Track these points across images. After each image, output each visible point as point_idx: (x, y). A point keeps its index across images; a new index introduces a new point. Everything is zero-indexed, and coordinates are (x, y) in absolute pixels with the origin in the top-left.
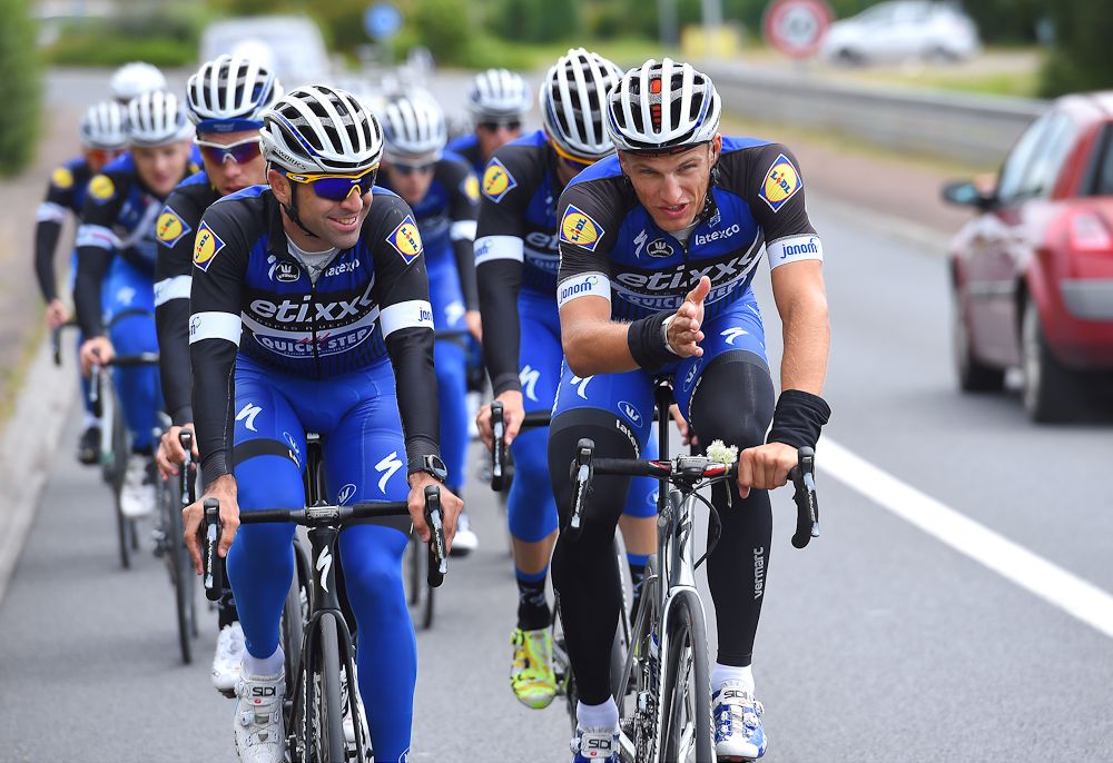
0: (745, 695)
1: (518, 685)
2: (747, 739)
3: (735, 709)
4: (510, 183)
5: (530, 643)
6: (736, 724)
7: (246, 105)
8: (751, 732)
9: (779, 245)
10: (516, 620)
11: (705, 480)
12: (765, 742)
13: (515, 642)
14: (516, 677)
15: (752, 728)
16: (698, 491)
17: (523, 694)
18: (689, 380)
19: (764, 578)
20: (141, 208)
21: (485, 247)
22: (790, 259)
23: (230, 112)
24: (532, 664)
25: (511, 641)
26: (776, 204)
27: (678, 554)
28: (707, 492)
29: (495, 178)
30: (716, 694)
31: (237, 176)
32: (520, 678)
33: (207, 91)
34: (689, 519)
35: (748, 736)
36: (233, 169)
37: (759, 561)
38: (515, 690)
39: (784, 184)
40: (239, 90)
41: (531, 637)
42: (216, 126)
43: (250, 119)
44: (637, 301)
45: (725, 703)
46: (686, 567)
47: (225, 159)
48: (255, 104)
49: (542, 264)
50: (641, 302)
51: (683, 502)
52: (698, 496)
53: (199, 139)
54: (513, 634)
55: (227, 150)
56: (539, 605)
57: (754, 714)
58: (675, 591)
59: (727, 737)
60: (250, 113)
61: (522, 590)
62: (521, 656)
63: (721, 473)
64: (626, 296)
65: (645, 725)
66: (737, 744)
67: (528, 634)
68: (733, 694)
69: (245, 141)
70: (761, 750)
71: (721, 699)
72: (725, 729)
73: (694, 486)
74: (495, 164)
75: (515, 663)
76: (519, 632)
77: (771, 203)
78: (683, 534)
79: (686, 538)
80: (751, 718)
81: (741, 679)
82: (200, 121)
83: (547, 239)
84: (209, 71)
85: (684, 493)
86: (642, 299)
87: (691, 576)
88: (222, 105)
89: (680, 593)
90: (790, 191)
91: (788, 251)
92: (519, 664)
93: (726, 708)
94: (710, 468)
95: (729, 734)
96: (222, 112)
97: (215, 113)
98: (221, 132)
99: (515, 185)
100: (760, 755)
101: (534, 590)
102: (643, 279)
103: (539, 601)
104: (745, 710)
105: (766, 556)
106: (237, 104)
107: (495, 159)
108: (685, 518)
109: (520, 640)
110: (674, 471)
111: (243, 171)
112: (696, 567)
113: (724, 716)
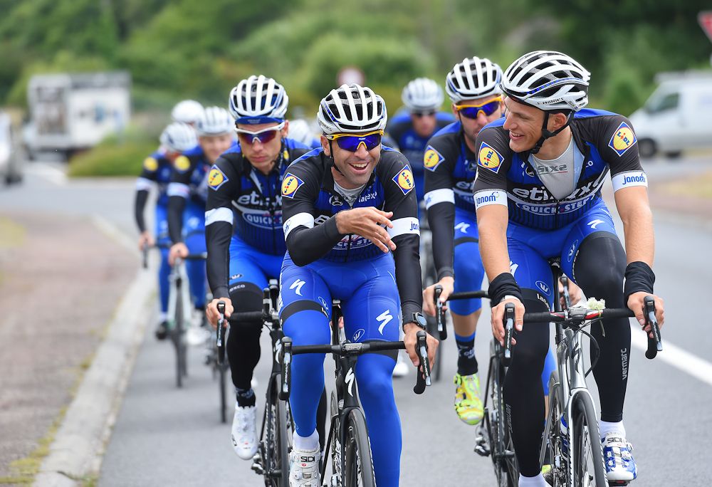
0: (621, 440)
1: (460, 410)
2: (626, 469)
3: (616, 450)
4: (440, 159)
5: (466, 383)
6: (618, 459)
7: (268, 108)
8: (627, 464)
9: (620, 177)
10: (456, 368)
11: (587, 321)
12: (636, 469)
13: (456, 382)
14: (458, 405)
15: (627, 461)
16: (583, 329)
17: (463, 416)
18: (571, 254)
19: (628, 367)
20: (203, 173)
21: (429, 198)
22: (628, 184)
23: (258, 112)
24: (467, 396)
25: (454, 382)
26: (620, 151)
27: (574, 368)
28: (588, 329)
29: (430, 157)
30: (603, 440)
31: (260, 151)
32: (460, 406)
33: (244, 99)
34: (579, 347)
35: (626, 466)
36: (258, 146)
37: (624, 357)
38: (458, 413)
39: (625, 140)
40: (264, 98)
41: (466, 379)
42: (249, 121)
43: (269, 116)
44: (528, 209)
45: (608, 446)
46: (580, 376)
47: (253, 141)
48: (273, 107)
49: (468, 199)
50: (530, 210)
51: (575, 336)
52: (584, 332)
53: (237, 127)
54: (455, 377)
55: (255, 136)
56: (470, 357)
57: (627, 452)
58: (574, 392)
59: (613, 468)
60: (270, 113)
61: (459, 348)
62: (461, 391)
63: (597, 316)
64: (521, 205)
65: (561, 475)
66: (620, 472)
67: (464, 378)
68: (613, 440)
69: (266, 130)
70: (634, 474)
71: (606, 443)
72: (611, 463)
73: (581, 326)
74: (430, 149)
75: (456, 395)
76: (459, 376)
77: (618, 151)
78: (577, 356)
79: (579, 358)
80: (625, 453)
81: (617, 430)
82: (239, 117)
83: (468, 185)
84: (244, 86)
85: (574, 330)
86: (530, 206)
87: (583, 381)
88: (253, 108)
89: (577, 393)
90: (630, 144)
91: (627, 180)
92: (459, 396)
93: (610, 449)
94: (588, 314)
95: (614, 466)
96: (253, 112)
97: (249, 113)
98: (252, 124)
99: (443, 159)
100: (635, 478)
101: (467, 347)
102: (527, 192)
103: (470, 355)
104: (622, 449)
105: (628, 353)
106: (263, 107)
107: (430, 146)
108: (577, 345)
109: (459, 381)
110: (567, 317)
111: (264, 148)
112: (586, 375)
113: (609, 455)
